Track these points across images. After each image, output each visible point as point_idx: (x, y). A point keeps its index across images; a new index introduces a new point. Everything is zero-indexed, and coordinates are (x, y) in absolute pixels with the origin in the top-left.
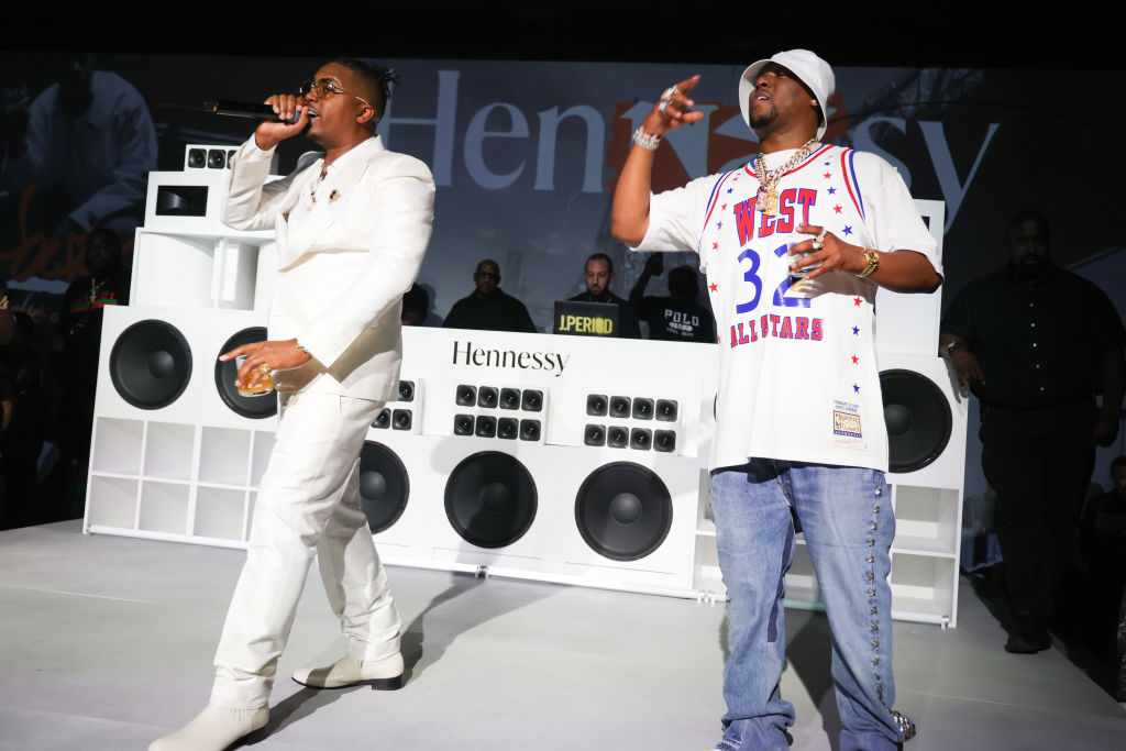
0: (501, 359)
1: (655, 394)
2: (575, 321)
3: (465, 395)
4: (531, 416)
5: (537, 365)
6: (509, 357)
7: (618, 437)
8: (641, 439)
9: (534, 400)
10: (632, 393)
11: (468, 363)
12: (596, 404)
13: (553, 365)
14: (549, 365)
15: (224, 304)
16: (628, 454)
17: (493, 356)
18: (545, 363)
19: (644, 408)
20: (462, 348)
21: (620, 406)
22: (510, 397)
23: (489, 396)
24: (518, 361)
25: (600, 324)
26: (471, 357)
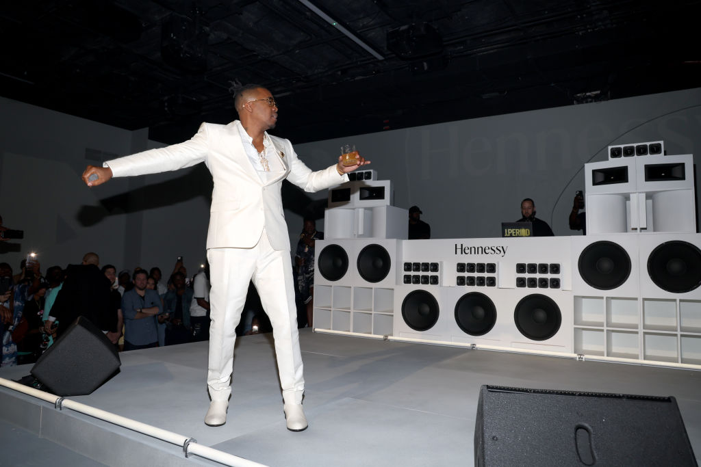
0: (476, 250)
1: (549, 262)
2: (512, 231)
3: (461, 267)
4: (491, 275)
5: (493, 252)
6: (480, 249)
7: (532, 283)
8: (544, 283)
9: (492, 268)
10: (538, 262)
11: (462, 253)
12: (521, 268)
13: (500, 251)
14: (499, 252)
15: (360, 236)
16: (538, 290)
17: (473, 249)
18: (497, 251)
19: (543, 268)
20: (459, 247)
21: (532, 268)
22: (481, 268)
23: (471, 268)
24: (484, 251)
25: (523, 231)
26: (463, 251)
